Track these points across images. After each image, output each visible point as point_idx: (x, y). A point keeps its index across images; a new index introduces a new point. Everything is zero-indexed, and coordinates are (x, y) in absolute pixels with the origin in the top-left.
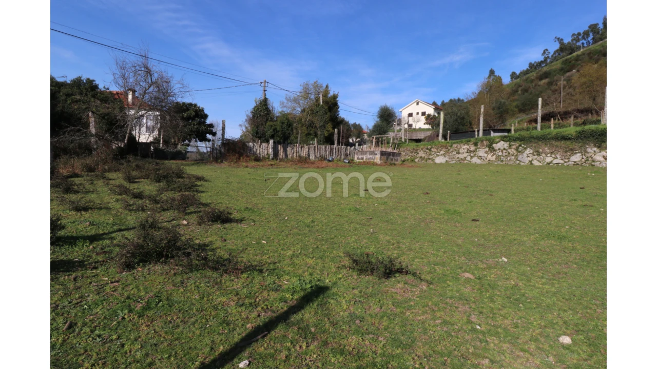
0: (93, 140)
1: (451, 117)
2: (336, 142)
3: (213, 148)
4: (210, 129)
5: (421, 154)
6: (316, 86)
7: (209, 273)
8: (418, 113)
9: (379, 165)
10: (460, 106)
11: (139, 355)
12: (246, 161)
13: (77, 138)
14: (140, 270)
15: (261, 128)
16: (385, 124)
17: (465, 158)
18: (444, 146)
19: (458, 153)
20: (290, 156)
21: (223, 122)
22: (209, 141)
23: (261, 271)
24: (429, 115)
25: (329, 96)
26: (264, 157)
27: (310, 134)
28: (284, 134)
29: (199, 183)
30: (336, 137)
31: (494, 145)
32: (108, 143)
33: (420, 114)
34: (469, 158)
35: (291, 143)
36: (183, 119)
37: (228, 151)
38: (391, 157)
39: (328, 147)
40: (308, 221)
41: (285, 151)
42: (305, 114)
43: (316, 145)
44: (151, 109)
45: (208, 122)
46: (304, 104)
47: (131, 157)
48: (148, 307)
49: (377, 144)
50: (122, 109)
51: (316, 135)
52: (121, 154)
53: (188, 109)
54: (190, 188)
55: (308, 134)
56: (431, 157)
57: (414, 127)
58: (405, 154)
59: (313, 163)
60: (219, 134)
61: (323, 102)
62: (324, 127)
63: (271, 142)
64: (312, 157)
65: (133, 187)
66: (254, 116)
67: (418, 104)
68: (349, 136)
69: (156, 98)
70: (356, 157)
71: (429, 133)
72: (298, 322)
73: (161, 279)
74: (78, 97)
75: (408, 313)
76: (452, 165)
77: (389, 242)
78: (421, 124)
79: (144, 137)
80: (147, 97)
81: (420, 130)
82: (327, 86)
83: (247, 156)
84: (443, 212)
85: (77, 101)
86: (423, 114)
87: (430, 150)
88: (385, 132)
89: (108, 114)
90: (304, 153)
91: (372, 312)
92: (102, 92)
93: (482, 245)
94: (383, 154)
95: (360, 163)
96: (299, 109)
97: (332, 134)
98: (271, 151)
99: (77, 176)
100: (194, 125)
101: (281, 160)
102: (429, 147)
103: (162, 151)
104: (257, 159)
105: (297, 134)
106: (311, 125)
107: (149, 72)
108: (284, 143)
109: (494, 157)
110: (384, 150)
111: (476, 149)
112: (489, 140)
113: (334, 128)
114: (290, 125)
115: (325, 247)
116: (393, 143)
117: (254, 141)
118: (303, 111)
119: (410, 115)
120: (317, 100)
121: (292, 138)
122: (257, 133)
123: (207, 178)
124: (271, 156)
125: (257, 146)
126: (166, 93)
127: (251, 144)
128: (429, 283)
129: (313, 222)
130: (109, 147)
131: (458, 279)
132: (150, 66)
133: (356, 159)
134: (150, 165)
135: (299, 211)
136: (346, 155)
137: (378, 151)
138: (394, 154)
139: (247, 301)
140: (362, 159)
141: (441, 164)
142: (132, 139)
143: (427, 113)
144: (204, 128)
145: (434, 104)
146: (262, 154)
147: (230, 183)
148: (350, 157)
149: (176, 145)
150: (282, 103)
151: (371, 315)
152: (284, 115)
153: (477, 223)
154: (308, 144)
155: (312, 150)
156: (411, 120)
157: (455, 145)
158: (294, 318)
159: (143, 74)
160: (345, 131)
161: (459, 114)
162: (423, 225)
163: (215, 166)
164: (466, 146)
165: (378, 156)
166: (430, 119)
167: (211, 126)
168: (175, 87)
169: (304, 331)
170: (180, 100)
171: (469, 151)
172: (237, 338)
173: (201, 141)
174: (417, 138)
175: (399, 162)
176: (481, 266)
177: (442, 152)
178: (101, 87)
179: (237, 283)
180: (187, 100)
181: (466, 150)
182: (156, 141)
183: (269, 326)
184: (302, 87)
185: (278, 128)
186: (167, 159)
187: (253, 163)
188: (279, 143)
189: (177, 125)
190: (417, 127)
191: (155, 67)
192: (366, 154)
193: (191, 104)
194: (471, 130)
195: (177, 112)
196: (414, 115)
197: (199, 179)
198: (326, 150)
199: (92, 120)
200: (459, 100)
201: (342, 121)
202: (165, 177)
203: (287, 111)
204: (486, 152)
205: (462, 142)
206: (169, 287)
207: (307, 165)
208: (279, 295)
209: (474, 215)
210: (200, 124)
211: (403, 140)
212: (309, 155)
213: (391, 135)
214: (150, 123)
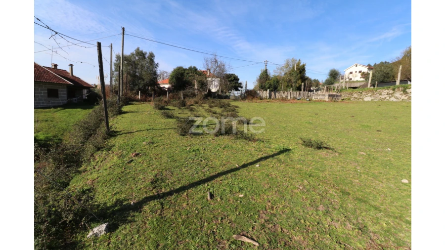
0: (196, 91)
1: (379, 73)
2: (302, 90)
3: (241, 94)
4: (240, 85)
5: (355, 95)
6: (293, 60)
7: (244, 140)
8: (356, 72)
9: (328, 102)
10: (387, 66)
11: (225, 159)
12: (256, 100)
13: (191, 90)
14: (220, 137)
15: (263, 84)
16: (333, 79)
17: (385, 98)
18: (371, 91)
19: (381, 95)
20: (277, 97)
21: (246, 82)
22: (239, 90)
23: (263, 142)
24: (364, 73)
25: (301, 65)
26: (264, 98)
27: (289, 85)
28: (275, 86)
29: (237, 109)
30: (302, 87)
31: (407, 90)
32: (201, 92)
33: (358, 72)
34: (388, 98)
35: (278, 91)
36: (229, 81)
37: (248, 95)
38: (335, 97)
39: (298, 92)
40: (284, 126)
41: (275, 95)
42: (286, 75)
43: (291, 91)
44: (217, 78)
45: (239, 82)
46: (286, 70)
47: (209, 98)
48: (225, 147)
49: (327, 90)
50: (206, 78)
51: (292, 86)
52: (206, 97)
53: (231, 77)
54: (234, 110)
55: (288, 86)
56: (361, 97)
57: (353, 80)
58: (344, 95)
59: (289, 101)
60: (244, 88)
61: (297, 69)
62: (296, 82)
63: (268, 90)
64: (289, 98)
65: (212, 109)
66: (260, 78)
67: (356, 66)
68: (311, 86)
69: (219, 73)
70: (313, 97)
71: (363, 83)
72: (277, 158)
73: (228, 140)
74: (191, 74)
75: (325, 162)
76: (376, 102)
77: (323, 137)
78: (358, 78)
79: (214, 90)
80: (216, 72)
81: (357, 81)
82: (299, 60)
83: (257, 97)
84: (360, 126)
85: (191, 76)
86: (360, 72)
87: (361, 93)
88: (332, 84)
89: (201, 81)
90: (285, 95)
91: (309, 159)
92: (199, 72)
93: (378, 142)
94: (330, 96)
95: (316, 101)
96: (283, 73)
97: (301, 86)
98: (268, 95)
99: (192, 105)
100: (233, 84)
101: (273, 99)
102: (361, 91)
103: (220, 95)
104: (261, 99)
105: (282, 86)
106: (290, 81)
107: (216, 62)
108: (275, 91)
109: (407, 97)
110: (331, 93)
111: (394, 93)
112: (404, 87)
113: (302, 82)
114: (278, 82)
115: (291, 136)
116: (337, 90)
117: (260, 90)
118: (286, 74)
119: (351, 73)
120: (294, 68)
121: (279, 88)
122: (262, 86)
123: (240, 107)
124: (268, 97)
125: (261, 92)
126: (223, 71)
127: (258, 92)
128: (340, 154)
129: (286, 126)
130: (201, 94)
131: (356, 154)
132: (217, 59)
133: (313, 98)
134: (217, 101)
135: (280, 122)
136: (308, 96)
137: (327, 94)
138: (337, 96)
139: (258, 150)
140: (317, 98)
141: (368, 101)
142: (210, 90)
143: (362, 72)
144: (237, 85)
145: (369, 66)
146: (264, 96)
147: (249, 109)
148: (310, 98)
149: (226, 93)
150: (274, 71)
151: (308, 161)
152: (275, 77)
153: (380, 132)
154: (287, 91)
155: (289, 94)
156: (351, 76)
157: (378, 90)
158: (275, 157)
159: (214, 63)
160: (309, 84)
161: (385, 71)
162: (346, 131)
163: (243, 102)
164: (387, 91)
165: (327, 97)
166: (365, 75)
167: (241, 84)
168: (227, 67)
169: (280, 161)
170: (228, 73)
171: (388, 94)
172: (255, 159)
173: (236, 90)
174: (355, 86)
175: (340, 100)
176: (373, 150)
177: (369, 95)
178: (198, 70)
179: (255, 144)
180: (231, 73)
181: (386, 93)
182: (218, 91)
183: (266, 158)
184: (285, 62)
185: (272, 84)
186: (222, 99)
187: (259, 101)
188: (272, 91)
189: (227, 84)
190: (355, 80)
191: (219, 59)
192: (319, 96)
193: (232, 74)
194: (394, 81)
195: (226, 78)
196: (354, 73)
197: (237, 107)
198: (296, 94)
199: (196, 83)
200: (386, 62)
201: (307, 78)
202: (223, 106)
203: (277, 74)
204: (401, 94)
205: (384, 88)
206: (231, 143)
207: (286, 102)
208: (270, 149)
209: (379, 128)
210: (236, 83)
211: (344, 88)
212: (287, 97)
213: (336, 85)
214: (216, 83)
